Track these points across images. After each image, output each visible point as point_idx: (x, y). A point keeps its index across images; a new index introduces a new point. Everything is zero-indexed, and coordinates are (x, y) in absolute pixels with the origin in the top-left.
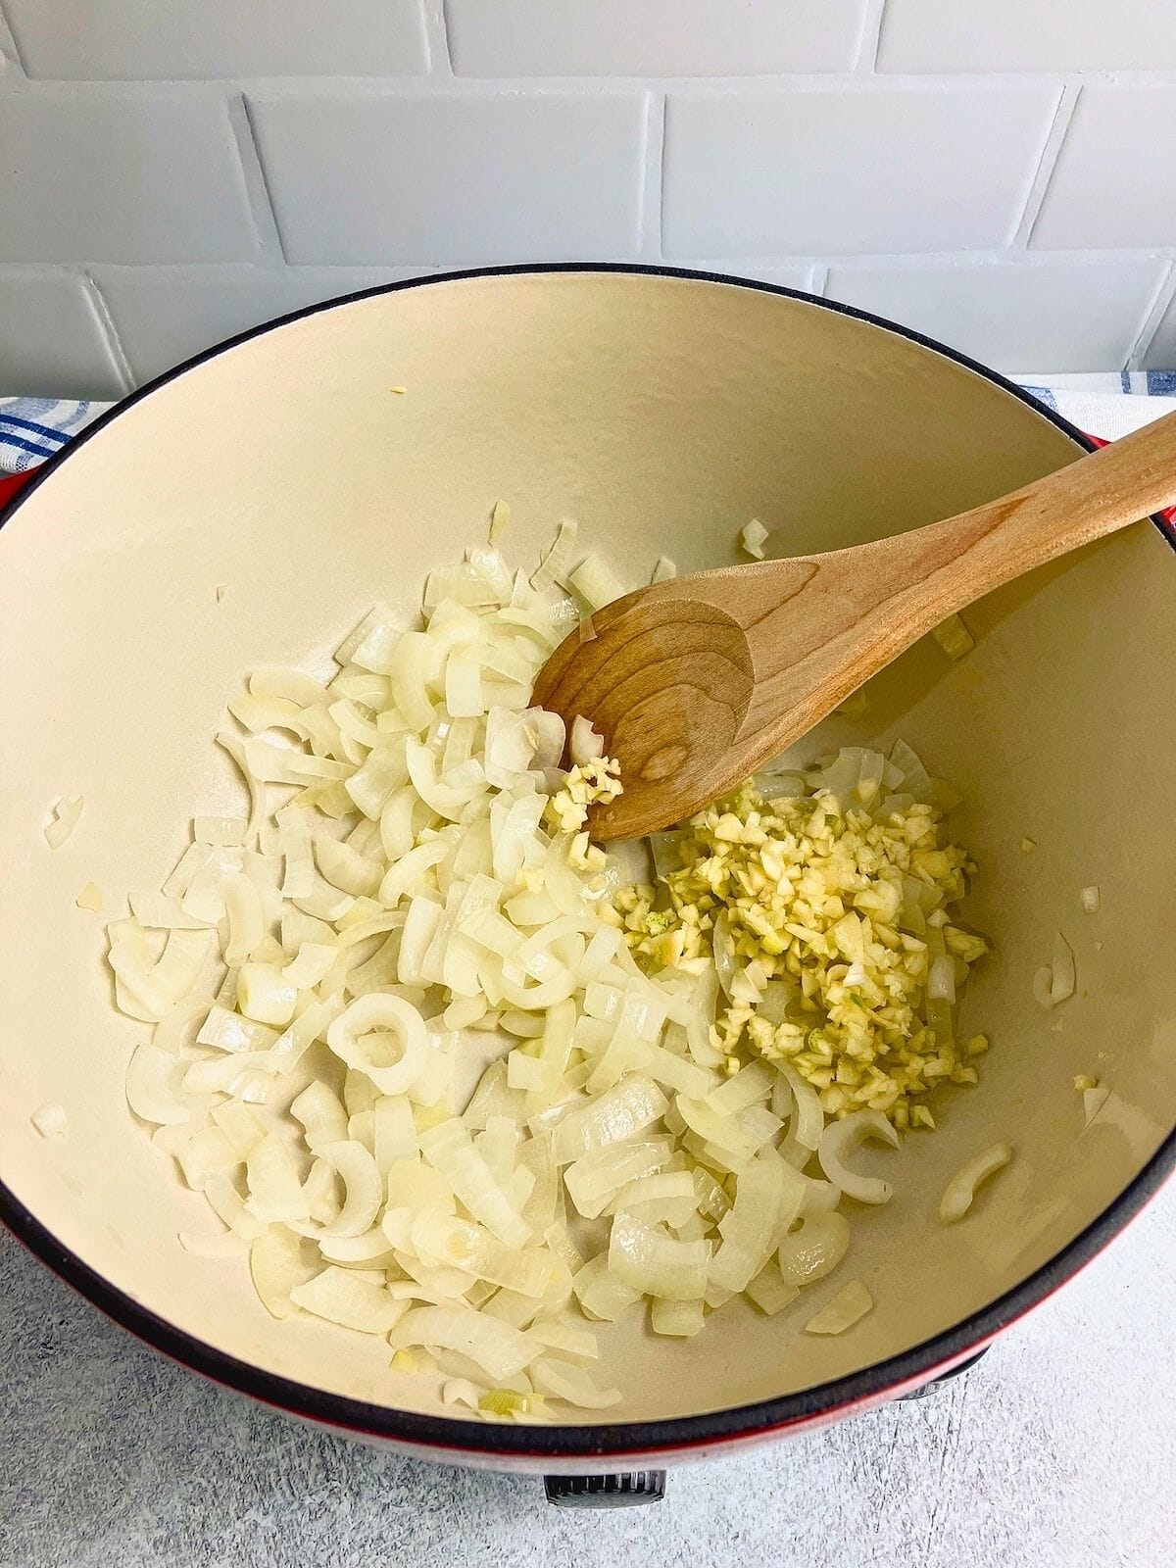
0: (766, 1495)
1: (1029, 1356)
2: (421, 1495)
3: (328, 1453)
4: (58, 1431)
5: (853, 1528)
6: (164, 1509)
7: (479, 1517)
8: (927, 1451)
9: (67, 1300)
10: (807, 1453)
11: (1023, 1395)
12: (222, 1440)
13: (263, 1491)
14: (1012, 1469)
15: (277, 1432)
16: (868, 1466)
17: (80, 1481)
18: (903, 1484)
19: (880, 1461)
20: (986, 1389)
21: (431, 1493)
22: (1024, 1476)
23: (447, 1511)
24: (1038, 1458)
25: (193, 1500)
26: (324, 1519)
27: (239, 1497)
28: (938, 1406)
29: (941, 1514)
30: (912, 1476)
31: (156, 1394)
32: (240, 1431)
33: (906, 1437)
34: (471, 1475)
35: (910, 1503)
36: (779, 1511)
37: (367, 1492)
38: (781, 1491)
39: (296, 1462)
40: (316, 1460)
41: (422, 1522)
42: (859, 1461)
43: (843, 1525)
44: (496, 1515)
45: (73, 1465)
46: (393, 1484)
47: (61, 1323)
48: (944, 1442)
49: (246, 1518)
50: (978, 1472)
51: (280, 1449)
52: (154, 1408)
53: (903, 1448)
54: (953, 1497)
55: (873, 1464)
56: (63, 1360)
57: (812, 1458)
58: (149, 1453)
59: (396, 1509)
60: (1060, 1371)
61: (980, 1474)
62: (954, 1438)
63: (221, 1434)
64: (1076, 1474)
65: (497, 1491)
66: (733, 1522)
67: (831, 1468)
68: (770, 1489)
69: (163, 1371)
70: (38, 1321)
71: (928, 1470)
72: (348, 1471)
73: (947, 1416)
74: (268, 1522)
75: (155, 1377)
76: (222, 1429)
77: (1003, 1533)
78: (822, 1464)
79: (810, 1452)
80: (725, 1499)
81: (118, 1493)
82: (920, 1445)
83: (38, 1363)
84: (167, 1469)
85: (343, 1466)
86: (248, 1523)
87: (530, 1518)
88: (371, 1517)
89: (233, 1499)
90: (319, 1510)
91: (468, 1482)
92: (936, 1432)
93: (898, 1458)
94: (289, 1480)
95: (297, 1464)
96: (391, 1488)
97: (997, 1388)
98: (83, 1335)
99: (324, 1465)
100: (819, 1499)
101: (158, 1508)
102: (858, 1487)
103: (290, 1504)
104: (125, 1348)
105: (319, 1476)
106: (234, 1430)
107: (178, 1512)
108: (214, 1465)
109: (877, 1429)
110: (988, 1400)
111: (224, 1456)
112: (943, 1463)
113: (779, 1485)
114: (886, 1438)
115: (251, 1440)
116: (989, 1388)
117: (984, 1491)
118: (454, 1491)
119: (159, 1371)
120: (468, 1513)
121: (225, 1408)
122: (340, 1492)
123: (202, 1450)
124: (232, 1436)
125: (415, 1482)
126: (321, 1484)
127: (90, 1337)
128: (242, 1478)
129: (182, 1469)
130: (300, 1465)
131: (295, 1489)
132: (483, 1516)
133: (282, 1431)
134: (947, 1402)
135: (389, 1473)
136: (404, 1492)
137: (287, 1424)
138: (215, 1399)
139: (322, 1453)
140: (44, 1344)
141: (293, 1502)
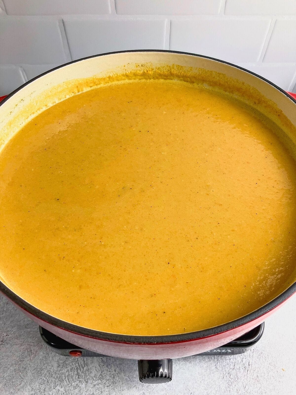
0: (199, 382)
2: (104, 383)
3: (79, 371)
4: (5, 364)
5: (223, 391)
6: (34, 386)
7: (120, 388)
8: (243, 370)
9: (8, 329)
10: (210, 371)
11: (269, 355)
12: (50, 367)
13: (61, 381)
14: (266, 375)
15: (65, 365)
16: (227, 374)
17: (11, 378)
18: (236, 379)
19: (230, 373)
21: (107, 382)
22: (269, 377)
23: (111, 387)
24: (273, 372)
25: (42, 384)
26: (78, 388)
27: (54, 383)
28: (246, 358)
29: (247, 387)
30: (239, 377)
31: (32, 355)
32: (55, 365)
33: (237, 367)
34: (118, 377)
35: (239, 384)
36: (203, 386)
37: (90, 382)
38: (203, 381)
39: (70, 373)
40: (76, 373)
41: (105, 389)
42: (224, 373)
43: (220, 390)
44: (125, 388)
45: (9, 374)
46: (97, 379)
47: (6, 336)
48: (247, 368)
49: (56, 389)
50: (257, 376)
51: (66, 370)
52: (31, 359)
53: (236, 369)
54: (250, 383)
55: (228, 374)
56: (7, 345)
57: (212, 372)
58: (30, 371)
59: (97, 386)
60: (278, 349)
61: (258, 376)
62: (250, 366)
64: (283, 376)
65: (125, 381)
66: (190, 390)
67: (217, 375)
68: (200, 380)
69: (34, 349)
71: (243, 375)
72: (84, 376)
73: (248, 361)
74: (62, 390)
75: (32, 350)
76: (50, 364)
77: (264, 392)
78: (214, 374)
80: (188, 383)
81: (21, 381)
82: (241, 369)
84: (35, 375)
85: (83, 374)
86: (56, 390)
87: (134, 389)
88: (91, 388)
90: (77, 386)
91: (117, 379)
92: (245, 365)
93: (235, 372)
94: (68, 378)
96: (96, 380)
97: (262, 353)
98: (13, 339)
99: (78, 374)
100: (214, 383)
101: (32, 386)
102: (224, 380)
103: (68, 385)
104: (24, 342)
105: (76, 377)
107: (37, 387)
108: (47, 374)
109: (229, 364)
110: (259, 356)
111: (50, 372)
112: (247, 374)
113: (203, 379)
114: (232, 367)
115: (58, 367)
116: (259, 353)
117: (259, 381)
118: (113, 381)
119: (33, 349)
120: (117, 387)
121: (51, 358)
122: (82, 381)
123: (44, 370)
124: (52, 366)
125: (103, 379)
126: (77, 379)
127: (14, 339)
128: (55, 378)
129: (39, 375)
130: (71, 374)
131: (70, 381)
132: (121, 388)
133: (66, 365)
134: (248, 357)
135: (96, 376)
136: (100, 381)
137: (68, 363)
138: (48, 356)
139: (77, 371)
140: (2, 341)
141: (69, 384)
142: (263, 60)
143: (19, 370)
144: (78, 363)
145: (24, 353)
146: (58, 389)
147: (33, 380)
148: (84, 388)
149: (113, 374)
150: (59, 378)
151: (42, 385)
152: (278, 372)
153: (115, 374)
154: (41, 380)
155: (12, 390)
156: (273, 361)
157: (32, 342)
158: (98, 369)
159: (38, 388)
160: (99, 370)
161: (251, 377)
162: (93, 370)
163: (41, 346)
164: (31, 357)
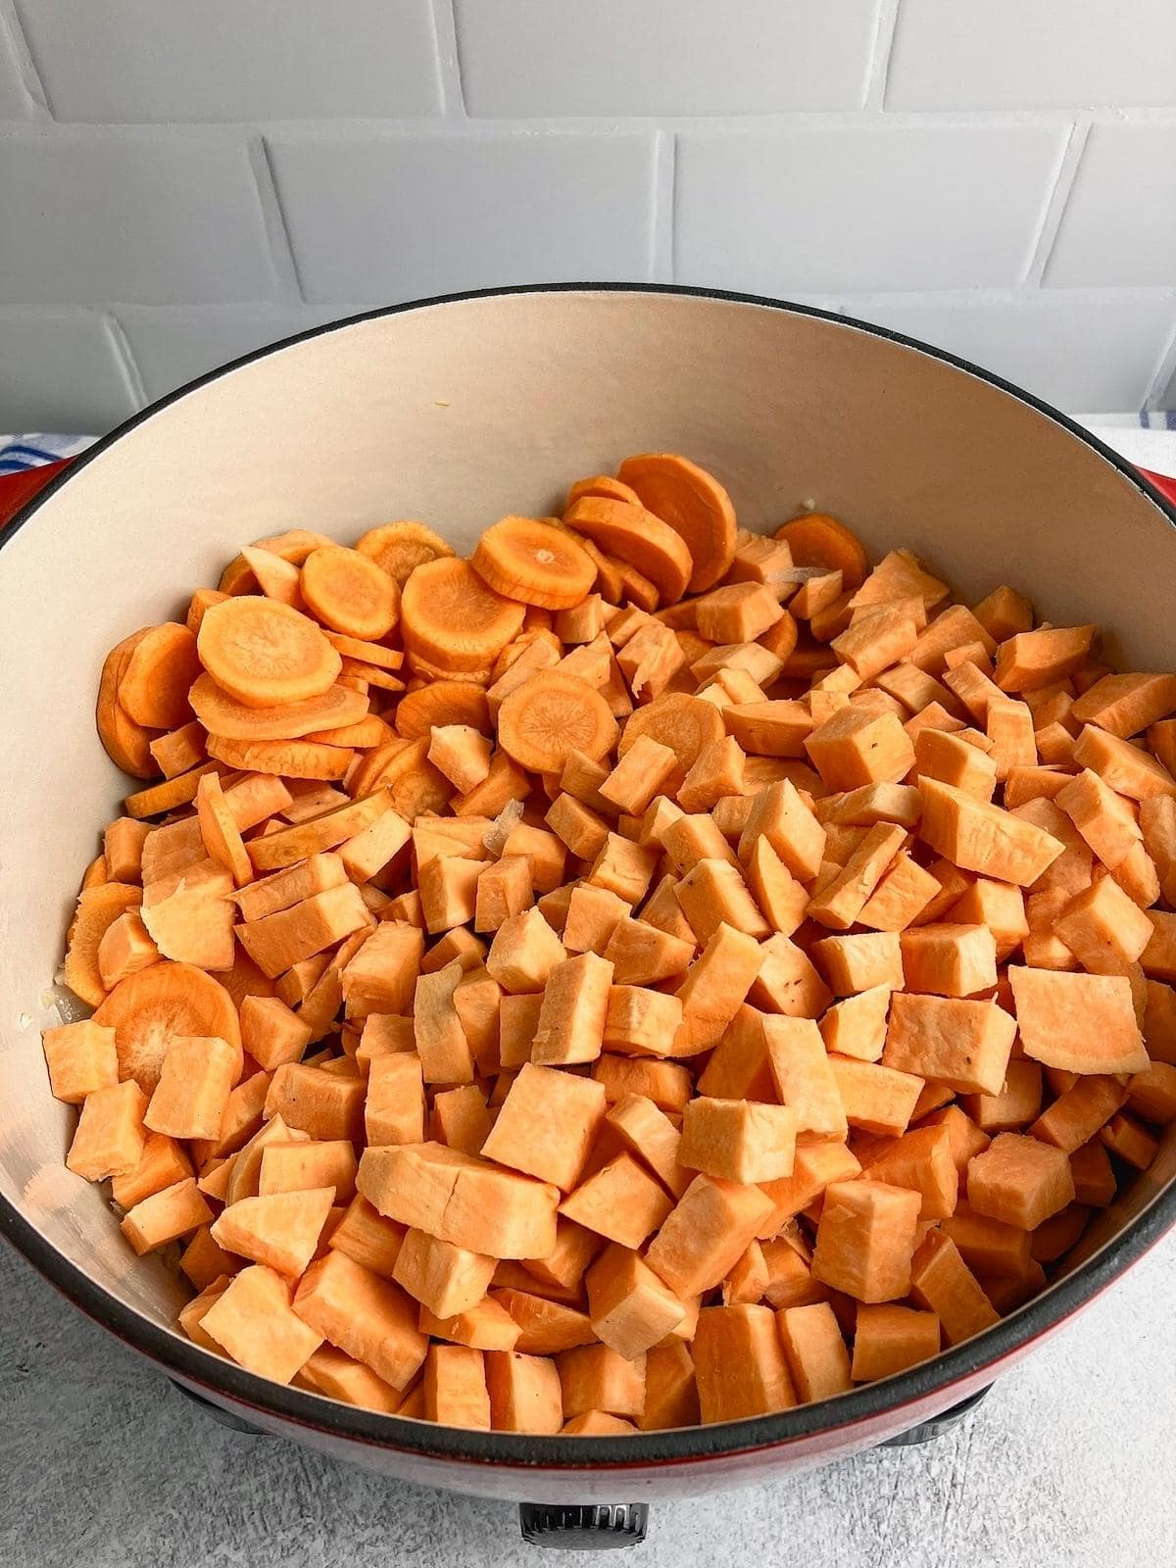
0: (758, 1547)
1: (1039, 1407)
2: (397, 1536)
3: (303, 1489)
4: (30, 1455)
6: (133, 1540)
7: (457, 1560)
8: (928, 1505)
9: (48, 1323)
10: (802, 1502)
11: (1033, 1448)
12: (195, 1471)
13: (235, 1525)
14: (1019, 1526)
15: (251, 1464)
16: (866, 1519)
17: (49, 1507)
18: (903, 1539)
19: (879, 1514)
20: (992, 1442)
21: (408, 1534)
22: (1031, 1534)
23: (423, 1552)
24: (1047, 1514)
25: (163, 1532)
26: (296, 1556)
27: (210, 1530)
28: (942, 1458)
30: (913, 1531)
31: (130, 1421)
32: (214, 1461)
33: (907, 1490)
34: (450, 1516)
35: (910, 1559)
37: (341, 1531)
38: (773, 1543)
39: (270, 1496)
40: (291, 1495)
41: (397, 1562)
42: (857, 1514)
45: (43, 1491)
46: (369, 1522)
47: (37, 1346)
48: (947, 1496)
49: (216, 1553)
50: (982, 1528)
51: (254, 1482)
52: (127, 1437)
53: (904, 1501)
54: (955, 1554)
55: (871, 1517)
56: (37, 1383)
57: (807, 1509)
58: (120, 1483)
59: (371, 1549)
60: (1072, 1424)
61: (985, 1530)
62: (958, 1491)
63: (194, 1465)
64: (1086, 1532)
65: (476, 1533)
67: (826, 1520)
68: (762, 1540)
69: (137, 1398)
70: (14, 1343)
71: (930, 1524)
72: (323, 1507)
73: (951, 1468)
74: (238, 1557)
75: (129, 1404)
76: (195, 1459)
78: (817, 1515)
79: (805, 1503)
80: (714, 1549)
81: (87, 1521)
82: (922, 1499)
83: (13, 1386)
84: (138, 1498)
85: (318, 1503)
86: (218, 1558)
88: (345, 1556)
89: (204, 1532)
90: (293, 1546)
91: (446, 1523)
92: (939, 1485)
93: (897, 1512)
94: (262, 1514)
95: (270, 1497)
96: (367, 1527)
97: (1005, 1441)
98: (60, 1359)
99: (299, 1501)
100: (813, 1552)
102: (855, 1541)
103: (262, 1539)
104: (100, 1373)
105: (293, 1512)
106: (207, 1462)
107: (148, 1543)
108: (186, 1497)
109: (877, 1481)
110: (995, 1453)
111: (196, 1488)
112: (946, 1518)
113: (772, 1536)
114: (886, 1490)
115: (224, 1471)
116: (995, 1439)
117: (988, 1548)
118: (432, 1531)
119: (134, 1399)
120: (445, 1556)
121: (199, 1437)
122: (313, 1529)
123: (174, 1480)
124: (205, 1467)
125: (390, 1521)
126: (295, 1520)
127: (67, 1361)
128: (214, 1510)
129: (153, 1499)
130: (274, 1500)
131: (267, 1524)
132: (460, 1558)
133: (257, 1464)
134: (951, 1454)
135: (365, 1511)
136: (379, 1531)
137: (262, 1456)
138: (189, 1429)
139: (297, 1488)
140: (20, 1367)
141: (265, 1538)
142: (1043, 279)
143: (81, 1477)
144: (301, 1459)
145: (99, 1414)
146: (222, 1556)
147: (133, 1518)
148: (322, 1555)
149: (429, 1506)
150: (227, 1511)
151: (164, 1537)
152: (1065, 1515)
153: (438, 1506)
154: (161, 1519)
155: (51, 1554)
156: (1048, 1471)
157: (133, 1374)
158: (375, 1485)
159: (150, 1549)
160: (378, 1486)
161: (961, 1531)
162: (356, 1488)
163: (164, 1391)
164: (127, 1429)
